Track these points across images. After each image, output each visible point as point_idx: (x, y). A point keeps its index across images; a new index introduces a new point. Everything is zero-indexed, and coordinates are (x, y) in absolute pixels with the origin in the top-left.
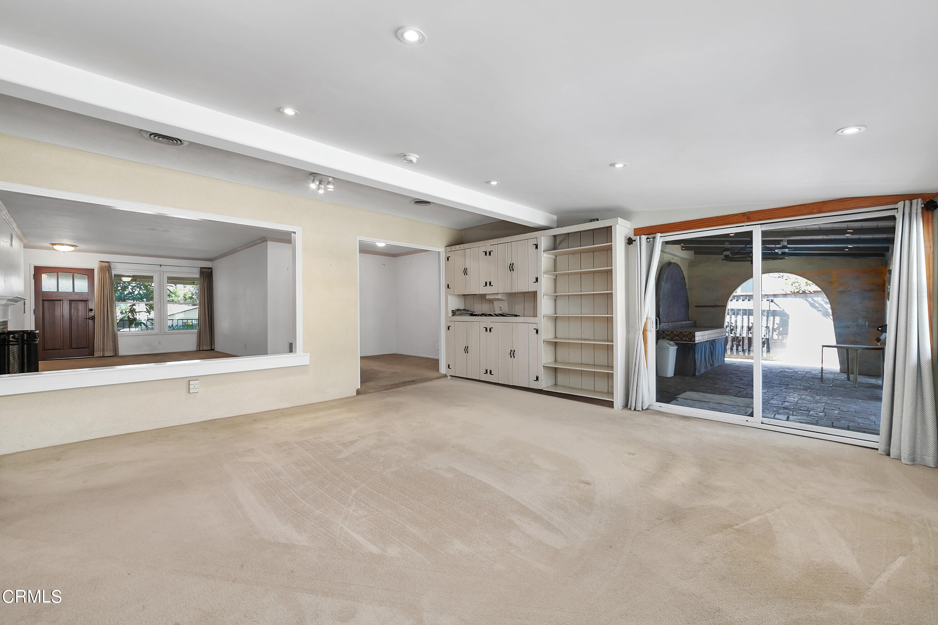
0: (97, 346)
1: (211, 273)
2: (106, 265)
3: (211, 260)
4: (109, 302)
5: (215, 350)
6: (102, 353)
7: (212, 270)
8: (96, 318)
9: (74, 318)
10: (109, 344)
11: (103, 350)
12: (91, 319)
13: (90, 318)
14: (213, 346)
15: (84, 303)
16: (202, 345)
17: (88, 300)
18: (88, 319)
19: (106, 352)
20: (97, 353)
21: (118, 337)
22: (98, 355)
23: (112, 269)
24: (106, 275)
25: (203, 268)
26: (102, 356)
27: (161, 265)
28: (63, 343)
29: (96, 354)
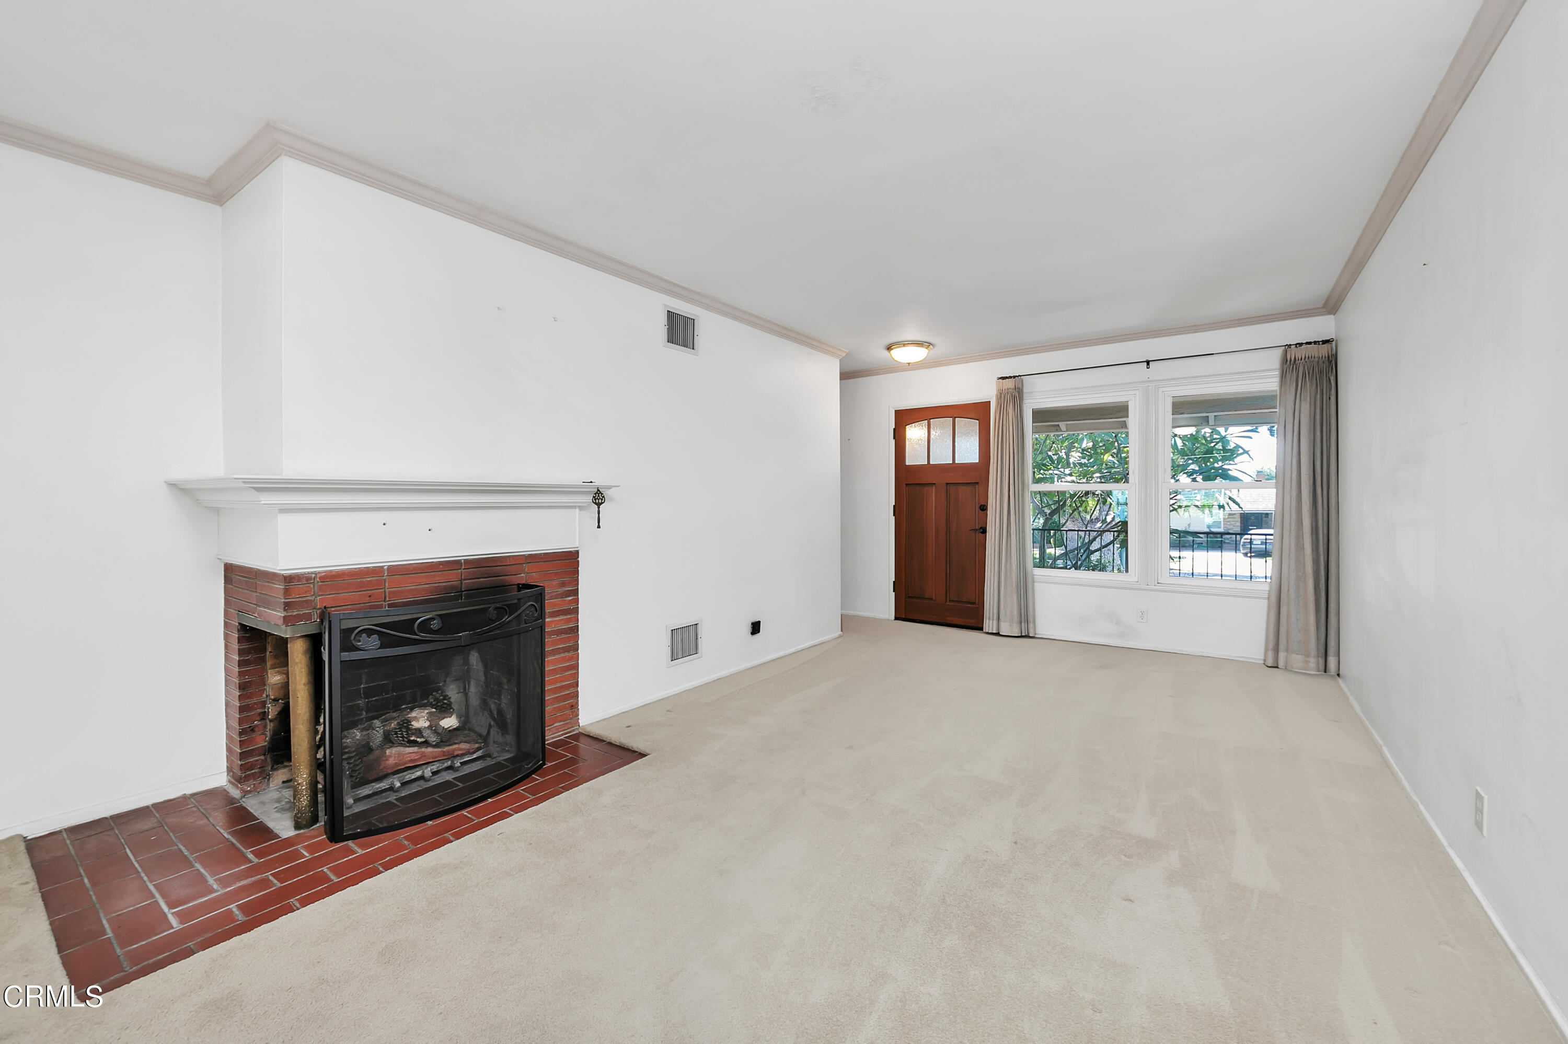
1: (1331, 362)
2: (1012, 386)
7: (1334, 345)
23: (1025, 397)
24: (1008, 414)
27: (1148, 362)
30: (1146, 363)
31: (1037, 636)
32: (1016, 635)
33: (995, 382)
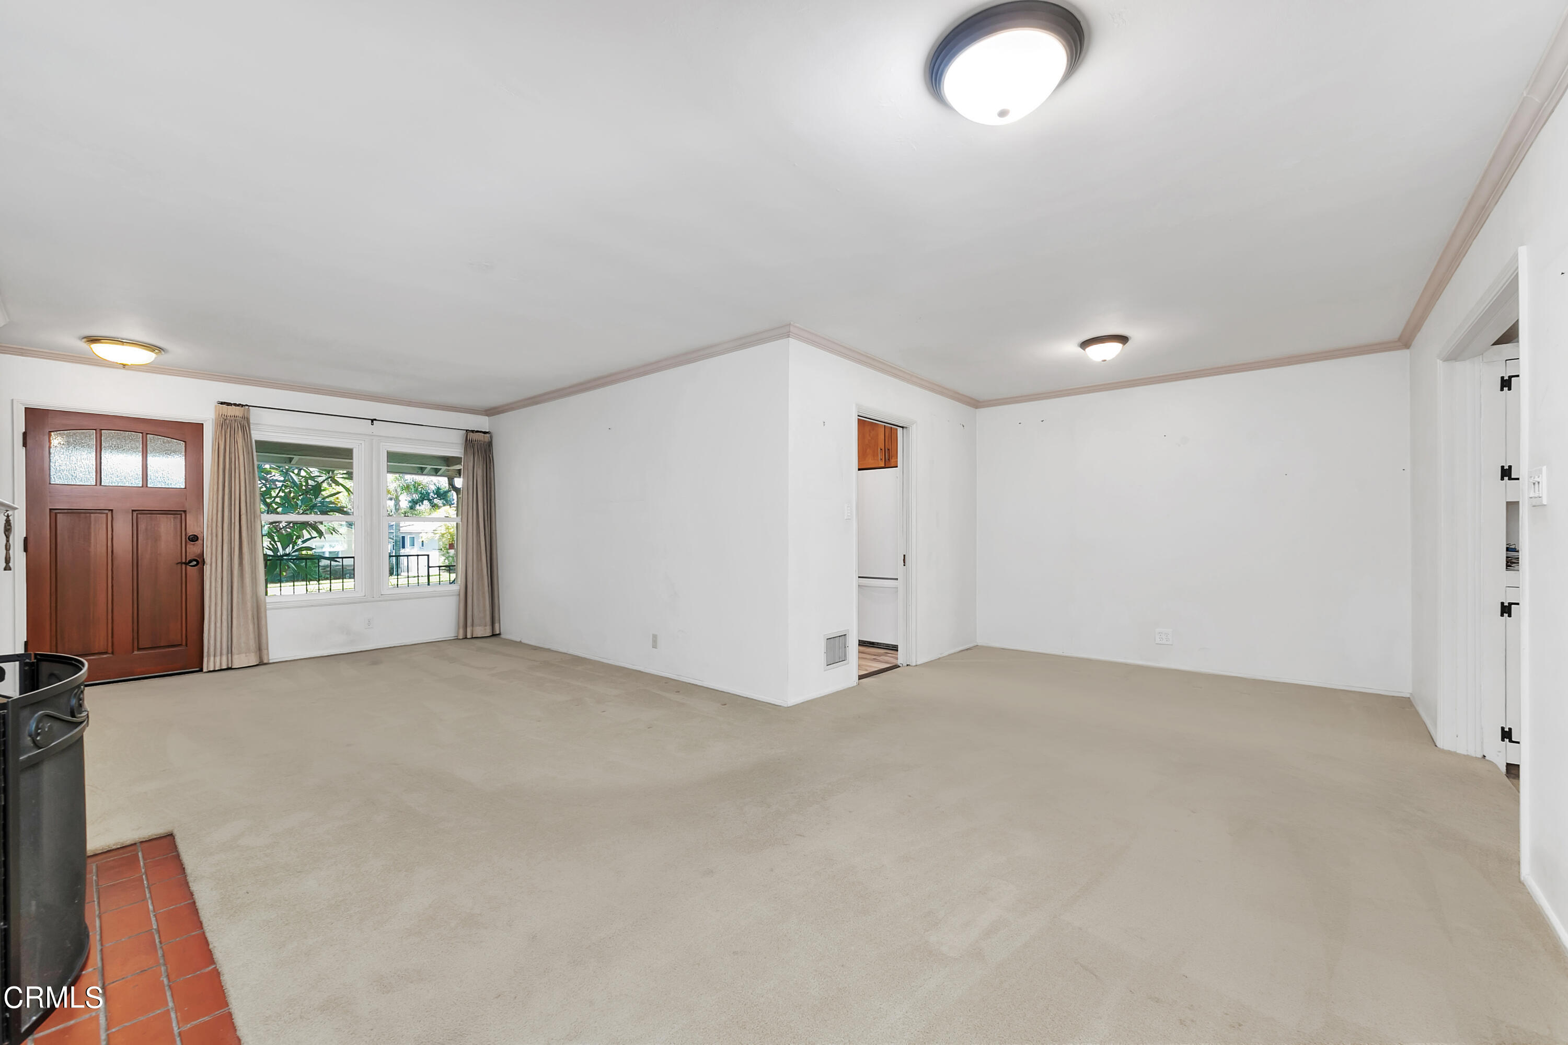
0: (212, 642)
1: (490, 444)
2: (237, 414)
3: (490, 412)
4: (243, 517)
5: (503, 636)
6: (224, 658)
7: (491, 437)
8: (208, 560)
9: (145, 562)
10: (244, 635)
11: (230, 651)
12: (195, 563)
13: (191, 561)
14: (497, 625)
15: (174, 518)
16: (473, 626)
17: (185, 511)
18: (186, 564)
19: (235, 657)
20: (212, 658)
21: (268, 612)
22: (215, 667)
23: (252, 427)
24: (236, 442)
25: (473, 431)
26: (224, 667)
27: (372, 421)
28: (112, 637)
29: (209, 663)
30: (370, 421)
31: (271, 661)
32: (255, 664)
33: (213, 406)
